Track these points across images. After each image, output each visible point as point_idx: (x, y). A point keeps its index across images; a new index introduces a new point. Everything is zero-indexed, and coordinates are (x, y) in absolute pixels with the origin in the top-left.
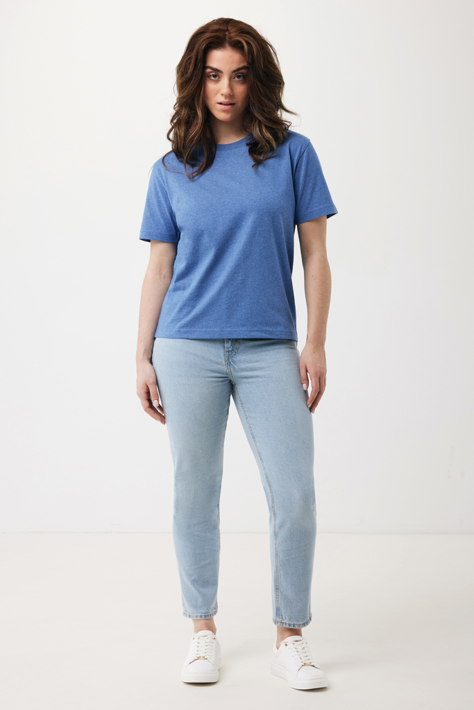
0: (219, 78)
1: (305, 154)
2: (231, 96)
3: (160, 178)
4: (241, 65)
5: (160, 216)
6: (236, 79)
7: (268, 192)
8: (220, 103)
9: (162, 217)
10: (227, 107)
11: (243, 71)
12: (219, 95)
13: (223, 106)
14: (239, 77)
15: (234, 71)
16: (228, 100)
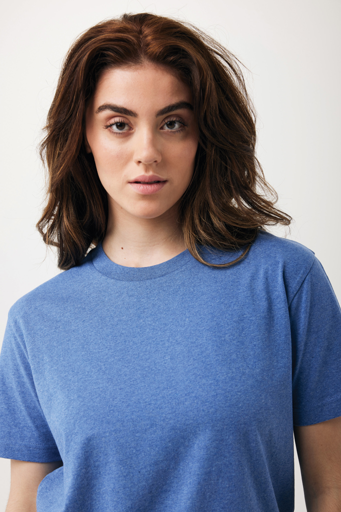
0: (131, 128)
1: (306, 286)
2: (159, 162)
3: (19, 340)
4: (175, 100)
5: (24, 413)
6: (166, 129)
7: (232, 379)
8: (137, 182)
9: (30, 415)
10: (150, 188)
11: (179, 111)
12: (133, 165)
13: (141, 187)
14: (171, 124)
15: (162, 112)
16: (151, 173)
